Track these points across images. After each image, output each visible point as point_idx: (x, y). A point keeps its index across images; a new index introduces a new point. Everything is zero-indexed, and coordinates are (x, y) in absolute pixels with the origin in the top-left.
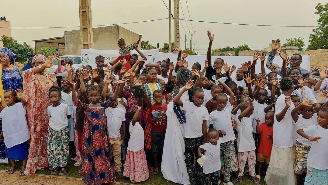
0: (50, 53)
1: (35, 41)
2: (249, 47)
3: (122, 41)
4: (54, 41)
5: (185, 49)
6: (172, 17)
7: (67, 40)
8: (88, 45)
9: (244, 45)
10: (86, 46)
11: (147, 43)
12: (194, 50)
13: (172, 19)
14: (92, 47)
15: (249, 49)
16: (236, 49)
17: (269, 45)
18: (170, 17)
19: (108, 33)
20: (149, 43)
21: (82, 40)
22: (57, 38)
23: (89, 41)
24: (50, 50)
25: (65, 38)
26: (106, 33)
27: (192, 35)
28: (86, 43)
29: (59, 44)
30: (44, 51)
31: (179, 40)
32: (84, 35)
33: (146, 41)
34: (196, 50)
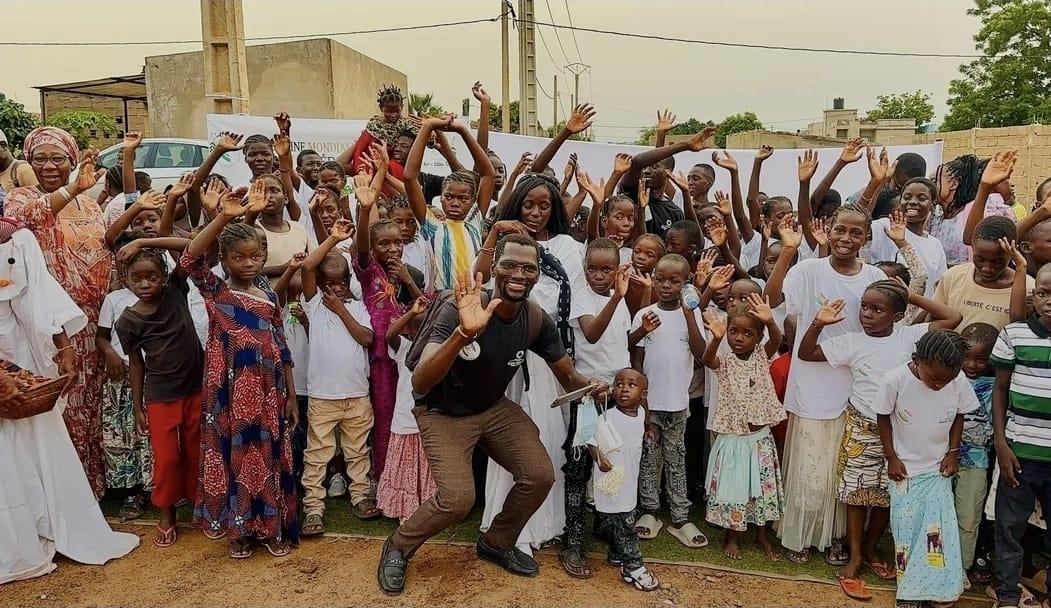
0: (93, 133)
1: (44, 90)
2: (760, 119)
4: (109, 89)
5: (555, 123)
6: (510, 15)
7: (153, 86)
8: (230, 101)
9: (743, 115)
10: (224, 107)
13: (510, 22)
14: (244, 109)
15: (759, 126)
17: (822, 115)
18: (504, 15)
19: (294, 65)
21: (210, 85)
22: (119, 80)
23: (234, 86)
24: (93, 119)
25: (147, 81)
26: (288, 65)
27: (577, 76)
28: (224, 96)
29: (126, 99)
30: (74, 124)
31: (535, 93)
32: (216, 72)
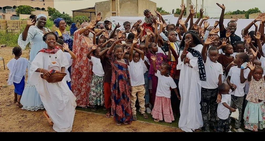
0: (83, 20)
1: (74, 11)
2: (259, 9)
3: (146, 12)
4: (87, 11)
7: (97, 9)
8: (115, 13)
9: (254, 8)
10: (114, 14)
11: (161, 9)
12: (205, 14)
14: (119, 15)
15: (259, 11)
16: (246, 12)
19: (129, 3)
20: (162, 9)
21: (111, 10)
22: (90, 8)
23: (116, 9)
24: (84, 17)
25: (96, 8)
28: (114, 12)
29: (91, 13)
30: (79, 19)
32: (112, 6)
33: (160, 7)
34: (206, 14)
